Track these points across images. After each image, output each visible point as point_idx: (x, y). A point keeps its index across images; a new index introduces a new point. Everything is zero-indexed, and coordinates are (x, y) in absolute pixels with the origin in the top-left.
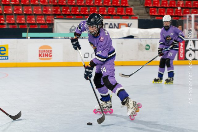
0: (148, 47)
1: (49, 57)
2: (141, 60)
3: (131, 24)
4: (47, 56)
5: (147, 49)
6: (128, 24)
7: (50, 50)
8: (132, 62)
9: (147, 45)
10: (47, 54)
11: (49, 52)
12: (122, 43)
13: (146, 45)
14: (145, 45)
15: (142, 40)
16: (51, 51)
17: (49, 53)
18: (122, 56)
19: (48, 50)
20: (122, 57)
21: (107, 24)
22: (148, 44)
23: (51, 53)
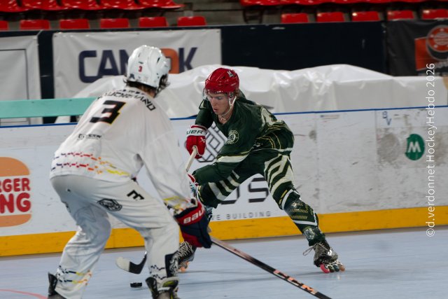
0: (415, 147)
1: (17, 212)
2: (394, 205)
3: (193, 50)
4: (11, 210)
5: (413, 156)
6: (182, 50)
7: (21, 177)
8: (357, 214)
9: (415, 138)
10: (11, 196)
11: (17, 190)
12: (313, 135)
13: (407, 136)
14: (402, 139)
15: (391, 114)
16: (26, 184)
17: (16, 194)
18: (317, 190)
19: (12, 178)
20: (316, 196)
21: (91, 54)
22: (414, 132)
23: (26, 191)
